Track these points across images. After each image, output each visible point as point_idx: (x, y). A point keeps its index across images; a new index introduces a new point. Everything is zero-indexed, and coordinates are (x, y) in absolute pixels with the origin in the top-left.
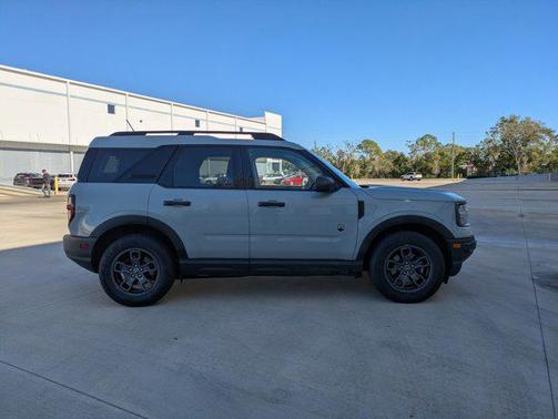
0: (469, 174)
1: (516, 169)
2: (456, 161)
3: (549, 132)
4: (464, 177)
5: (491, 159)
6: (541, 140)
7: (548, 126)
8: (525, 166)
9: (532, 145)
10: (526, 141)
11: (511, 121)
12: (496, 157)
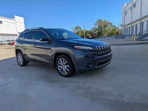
0: (90, 37)
1: (102, 35)
2: (86, 34)
3: (111, 24)
4: (88, 38)
5: (95, 33)
6: (109, 27)
7: (110, 22)
8: (105, 34)
9: (106, 28)
10: (105, 27)
11: (101, 21)
12: (97, 32)
